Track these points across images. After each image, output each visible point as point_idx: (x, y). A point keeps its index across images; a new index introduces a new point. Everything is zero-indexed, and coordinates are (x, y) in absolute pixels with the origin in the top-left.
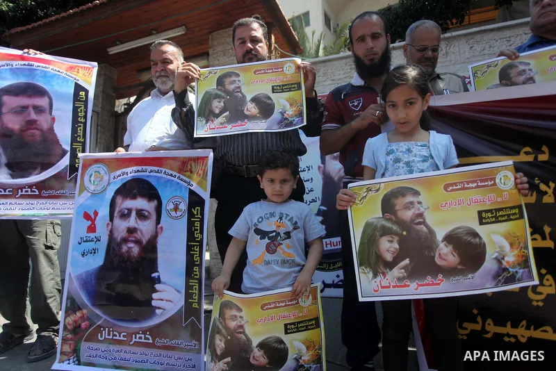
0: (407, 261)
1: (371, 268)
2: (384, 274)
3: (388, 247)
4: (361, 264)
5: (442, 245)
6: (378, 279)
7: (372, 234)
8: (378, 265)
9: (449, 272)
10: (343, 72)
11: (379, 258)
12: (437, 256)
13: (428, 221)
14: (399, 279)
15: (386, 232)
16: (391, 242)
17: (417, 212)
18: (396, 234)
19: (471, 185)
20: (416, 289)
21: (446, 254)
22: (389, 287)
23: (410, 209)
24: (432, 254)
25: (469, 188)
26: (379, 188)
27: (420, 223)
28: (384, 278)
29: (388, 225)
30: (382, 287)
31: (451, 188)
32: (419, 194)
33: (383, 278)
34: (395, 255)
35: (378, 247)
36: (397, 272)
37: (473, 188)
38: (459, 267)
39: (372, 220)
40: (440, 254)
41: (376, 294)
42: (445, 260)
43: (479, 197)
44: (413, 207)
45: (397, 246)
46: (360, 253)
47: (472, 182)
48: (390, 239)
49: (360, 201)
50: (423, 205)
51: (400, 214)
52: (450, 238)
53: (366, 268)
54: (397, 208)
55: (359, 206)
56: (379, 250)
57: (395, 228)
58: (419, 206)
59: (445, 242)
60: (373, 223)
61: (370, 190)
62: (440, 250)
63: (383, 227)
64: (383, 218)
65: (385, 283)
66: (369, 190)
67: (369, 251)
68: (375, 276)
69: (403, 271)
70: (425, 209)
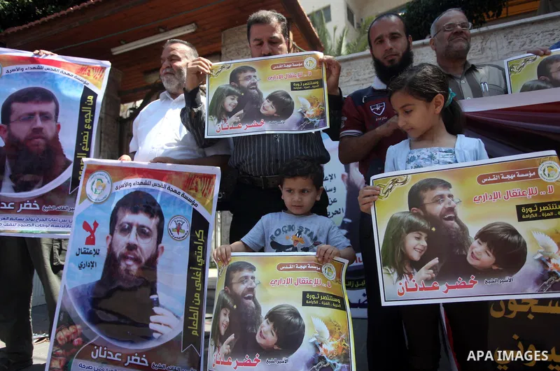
0: (436, 261)
1: (396, 268)
2: (410, 275)
3: (415, 244)
4: (384, 264)
5: (475, 243)
6: (403, 281)
7: (398, 230)
8: (404, 264)
9: (483, 273)
10: (367, 71)
11: (405, 257)
12: (469, 254)
13: (460, 216)
14: (427, 281)
15: (413, 227)
16: (418, 239)
17: (448, 206)
18: (424, 230)
19: (508, 177)
20: (446, 292)
21: (479, 254)
22: (415, 290)
23: (440, 203)
24: (464, 253)
25: (507, 180)
26: (406, 180)
27: (450, 219)
28: (410, 279)
29: (415, 220)
30: (408, 290)
31: (486, 180)
32: (451, 187)
33: (408, 278)
34: (423, 253)
35: (404, 244)
36: (424, 272)
37: (511, 180)
38: (495, 268)
39: (399, 215)
40: (472, 253)
41: (401, 297)
42: (478, 259)
43: (518, 190)
44: (443, 201)
45: (425, 244)
46: (384, 252)
47: (510, 174)
48: (418, 236)
49: (385, 193)
50: (454, 198)
51: (428, 208)
52: (484, 236)
53: (390, 268)
54: (426, 201)
55: (384, 199)
56: (405, 248)
57: (423, 223)
58: (450, 199)
59: (478, 240)
60: (399, 217)
61: (397, 182)
62: (473, 248)
63: (410, 222)
64: (410, 212)
65: (411, 285)
66: (395, 182)
67: (394, 250)
68: (400, 277)
69: (432, 271)
70: (457, 203)
